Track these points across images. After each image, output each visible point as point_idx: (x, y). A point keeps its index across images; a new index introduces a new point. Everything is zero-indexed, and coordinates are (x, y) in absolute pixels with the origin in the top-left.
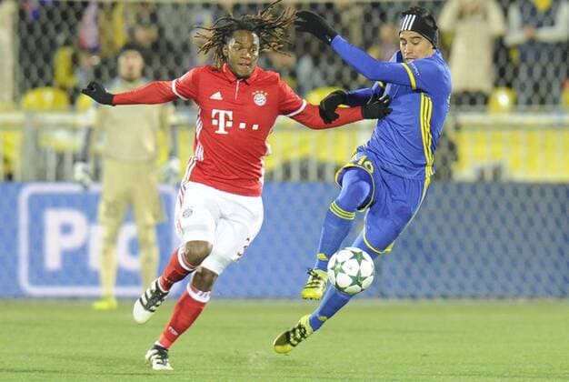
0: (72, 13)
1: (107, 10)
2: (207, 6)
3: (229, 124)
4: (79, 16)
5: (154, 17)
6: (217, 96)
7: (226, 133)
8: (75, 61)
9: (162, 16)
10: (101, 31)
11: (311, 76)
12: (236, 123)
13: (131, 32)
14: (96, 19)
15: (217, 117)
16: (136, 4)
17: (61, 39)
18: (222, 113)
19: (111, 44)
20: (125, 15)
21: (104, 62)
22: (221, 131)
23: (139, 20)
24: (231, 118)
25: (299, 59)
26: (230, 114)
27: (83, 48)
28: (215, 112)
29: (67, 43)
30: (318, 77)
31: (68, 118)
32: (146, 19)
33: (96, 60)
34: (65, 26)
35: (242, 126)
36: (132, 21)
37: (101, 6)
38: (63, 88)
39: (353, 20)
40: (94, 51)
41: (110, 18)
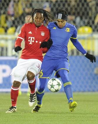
0: (5, 4)
1: (17, 3)
2: (47, 1)
3: (33, 41)
4: (8, 5)
5: (31, 5)
6: (30, 33)
7: (32, 44)
8: (7, 19)
9: (33, 4)
10: (15, 10)
11: (80, 23)
12: (35, 41)
13: (24, 9)
14: (13, 6)
15: (30, 39)
16: (25, 1)
17: (2, 12)
18: (31, 38)
19: (18, 13)
20: (22, 4)
21: (16, 19)
22: (31, 43)
23: (26, 6)
24: (34, 39)
25: (76, 17)
26: (34, 38)
27: (9, 14)
28: (29, 38)
29: (4, 13)
30: (82, 23)
31: (4, 36)
32: (29, 5)
33: (13, 18)
34: (4, 8)
35: (37, 42)
36: (24, 6)
37: (14, 1)
38: (3, 27)
39: (93, 5)
40: (13, 15)
41: (17, 5)
